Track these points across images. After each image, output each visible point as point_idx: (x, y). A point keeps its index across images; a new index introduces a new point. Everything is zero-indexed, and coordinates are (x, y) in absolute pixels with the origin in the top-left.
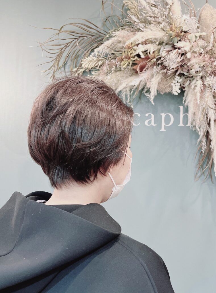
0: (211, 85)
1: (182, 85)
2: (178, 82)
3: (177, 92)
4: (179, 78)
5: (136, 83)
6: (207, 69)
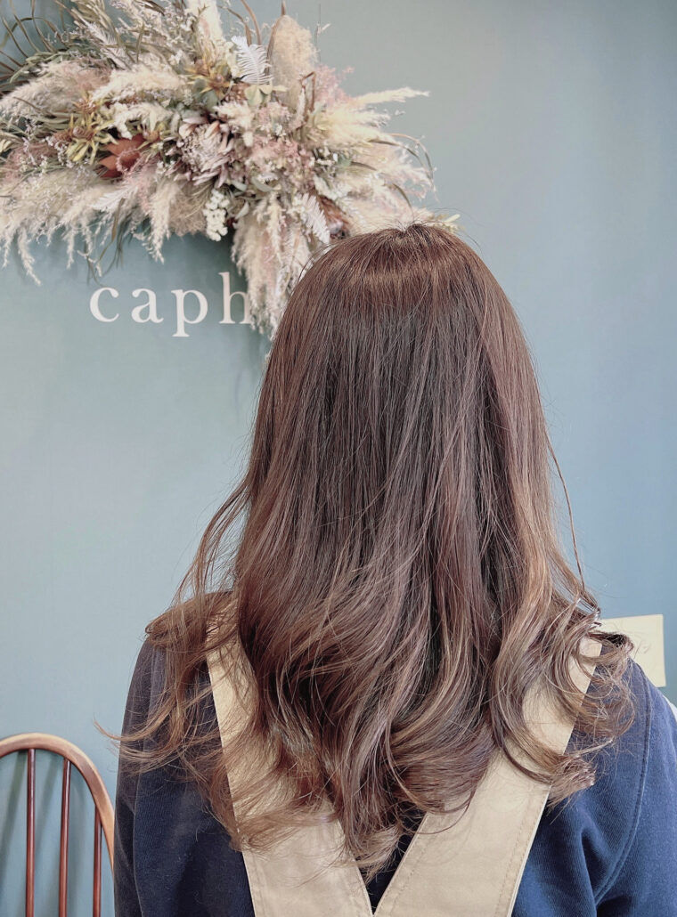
0: (303, 217)
1: (231, 215)
2: (218, 208)
3: (217, 232)
4: (221, 196)
5: (110, 204)
6: (291, 177)
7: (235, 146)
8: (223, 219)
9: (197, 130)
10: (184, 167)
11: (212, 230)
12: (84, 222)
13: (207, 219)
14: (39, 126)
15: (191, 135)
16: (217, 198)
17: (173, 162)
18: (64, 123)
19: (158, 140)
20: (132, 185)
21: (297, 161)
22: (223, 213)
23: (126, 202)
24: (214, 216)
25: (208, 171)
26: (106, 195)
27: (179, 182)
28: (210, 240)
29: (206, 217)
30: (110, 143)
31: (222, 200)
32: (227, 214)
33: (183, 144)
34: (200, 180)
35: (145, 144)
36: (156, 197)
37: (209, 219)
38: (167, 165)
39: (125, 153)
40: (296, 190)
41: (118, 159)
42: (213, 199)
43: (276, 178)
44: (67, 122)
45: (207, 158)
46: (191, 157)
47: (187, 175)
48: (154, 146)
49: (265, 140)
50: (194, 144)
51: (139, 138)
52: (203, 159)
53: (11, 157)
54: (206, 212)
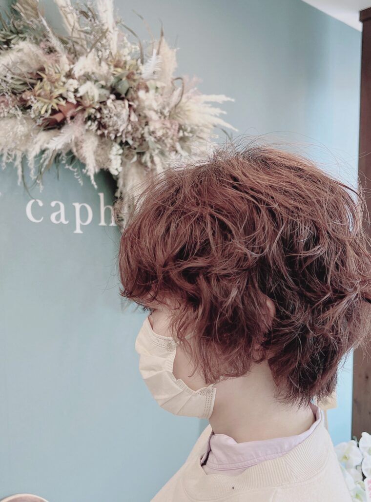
2: (117, 154)
3: (117, 169)
8: (120, 162)
10: (102, 126)
11: (114, 168)
16: (116, 148)
17: (97, 123)
19: (92, 107)
22: (119, 157)
24: (115, 159)
28: (112, 174)
29: (111, 159)
31: (119, 150)
32: (121, 159)
34: (113, 136)
35: (81, 108)
37: (113, 161)
38: (93, 124)
39: (71, 112)
46: (110, 121)
48: (88, 110)
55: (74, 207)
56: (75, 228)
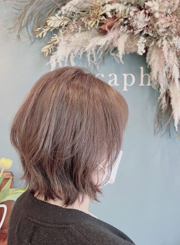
1: (147, 46)
2: (142, 43)
3: (142, 52)
4: (143, 38)
5: (103, 43)
6: (172, 30)
7: (151, 19)
8: (144, 47)
9: (136, 13)
10: (130, 28)
11: (140, 51)
12: (93, 50)
13: (138, 47)
14: (78, 15)
15: (134, 15)
16: (142, 39)
17: (126, 26)
18: (87, 13)
19: (121, 18)
20: (111, 35)
21: (175, 23)
22: (144, 45)
23: (108, 41)
24: (141, 46)
25: (140, 29)
26: (102, 39)
27: (128, 34)
28: (139, 55)
29: (138, 46)
30: (104, 20)
31: (144, 40)
32: (145, 45)
33: (131, 19)
34: (136, 32)
35: (116, 20)
36: (119, 40)
37: (139, 47)
38: (124, 27)
39: (109, 23)
40: (173, 35)
41: (107, 25)
42: (140, 40)
43: (166, 31)
44: (88, 13)
45: (140, 24)
46: (133, 24)
47: (132, 30)
48: (120, 20)
49: (163, 16)
50: (135, 18)
51: (115, 17)
52: (138, 24)
53: (68, 26)
54: (138, 45)
55: (123, 76)
56: (123, 88)
